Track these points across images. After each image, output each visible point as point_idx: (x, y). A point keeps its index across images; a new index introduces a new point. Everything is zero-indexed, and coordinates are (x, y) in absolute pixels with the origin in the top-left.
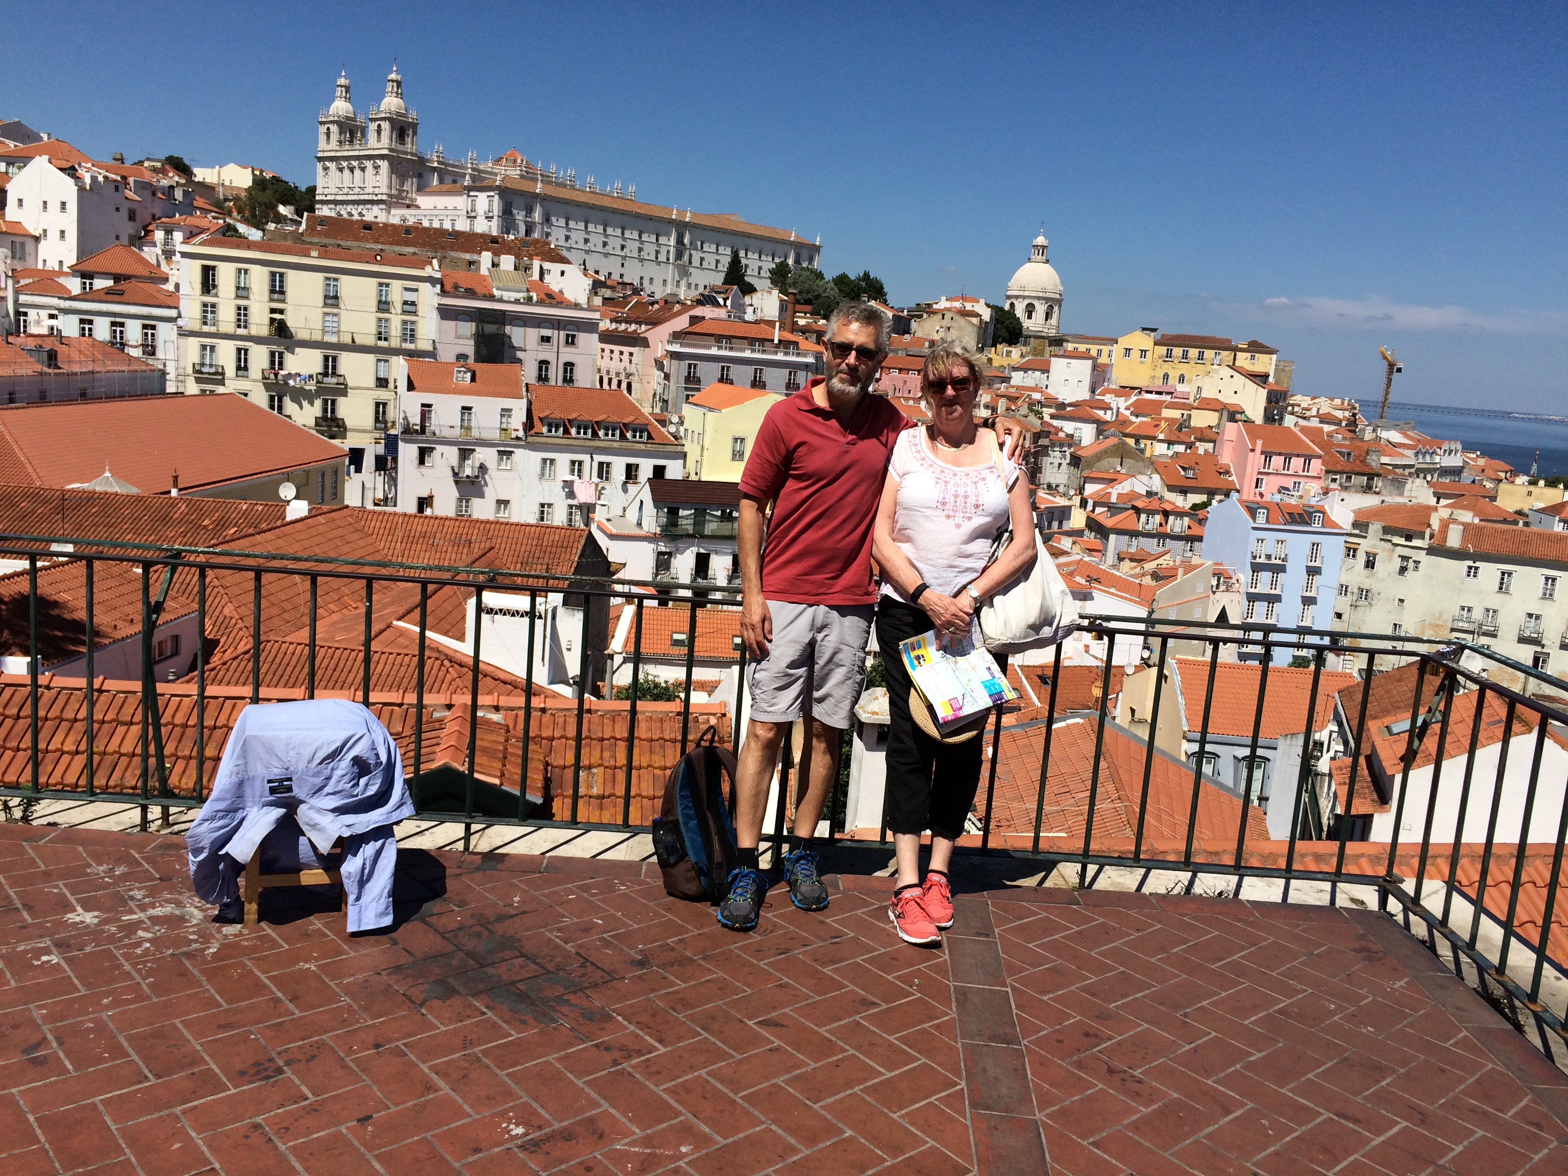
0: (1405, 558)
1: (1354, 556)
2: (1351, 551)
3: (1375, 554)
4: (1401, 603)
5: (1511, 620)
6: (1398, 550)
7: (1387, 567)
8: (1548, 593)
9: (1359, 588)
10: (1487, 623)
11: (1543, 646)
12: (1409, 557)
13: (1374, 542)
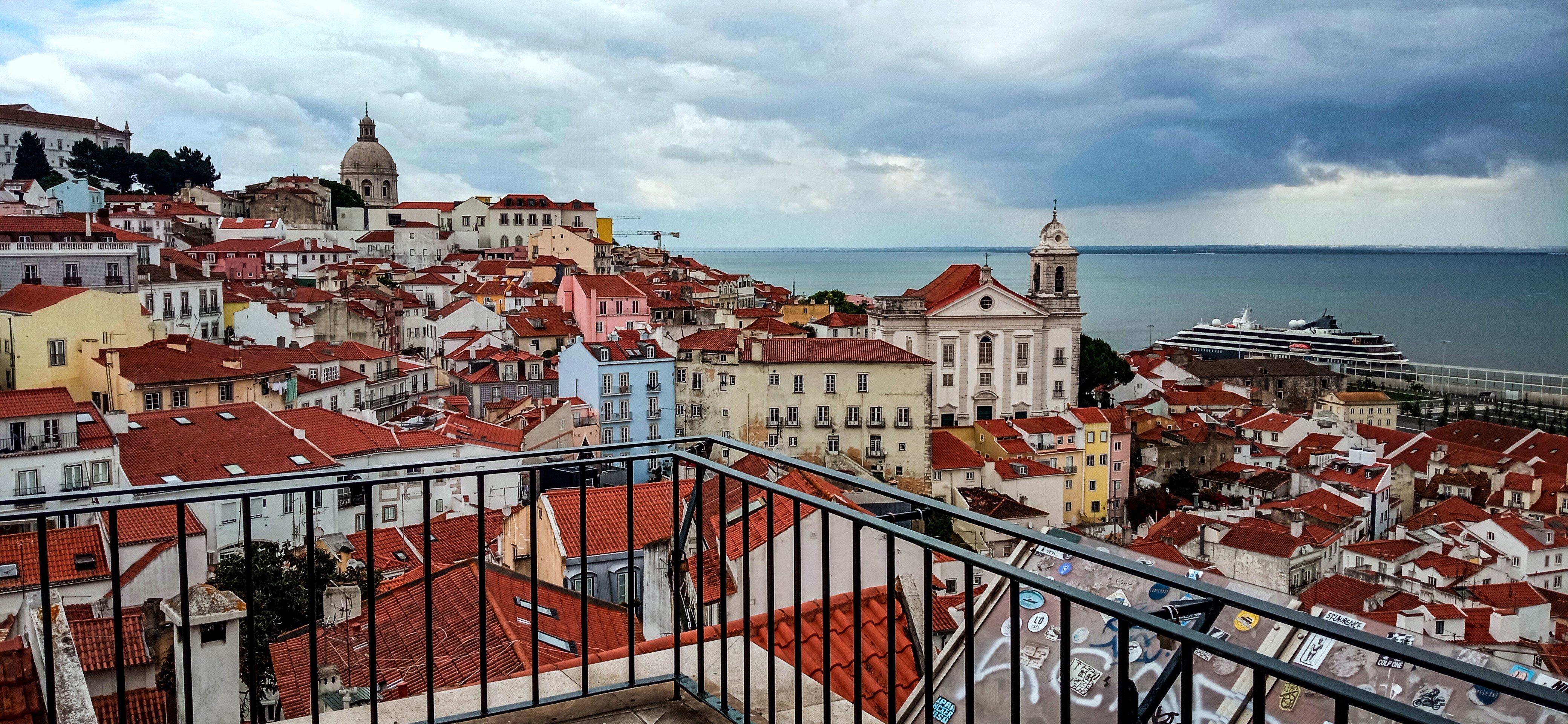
0: (722, 375)
1: (684, 379)
2: (680, 376)
3: (700, 376)
4: (726, 412)
5: (807, 415)
6: (717, 369)
7: (710, 385)
8: (830, 389)
9: (692, 405)
10: (790, 420)
11: (833, 431)
12: (726, 374)
13: (697, 365)
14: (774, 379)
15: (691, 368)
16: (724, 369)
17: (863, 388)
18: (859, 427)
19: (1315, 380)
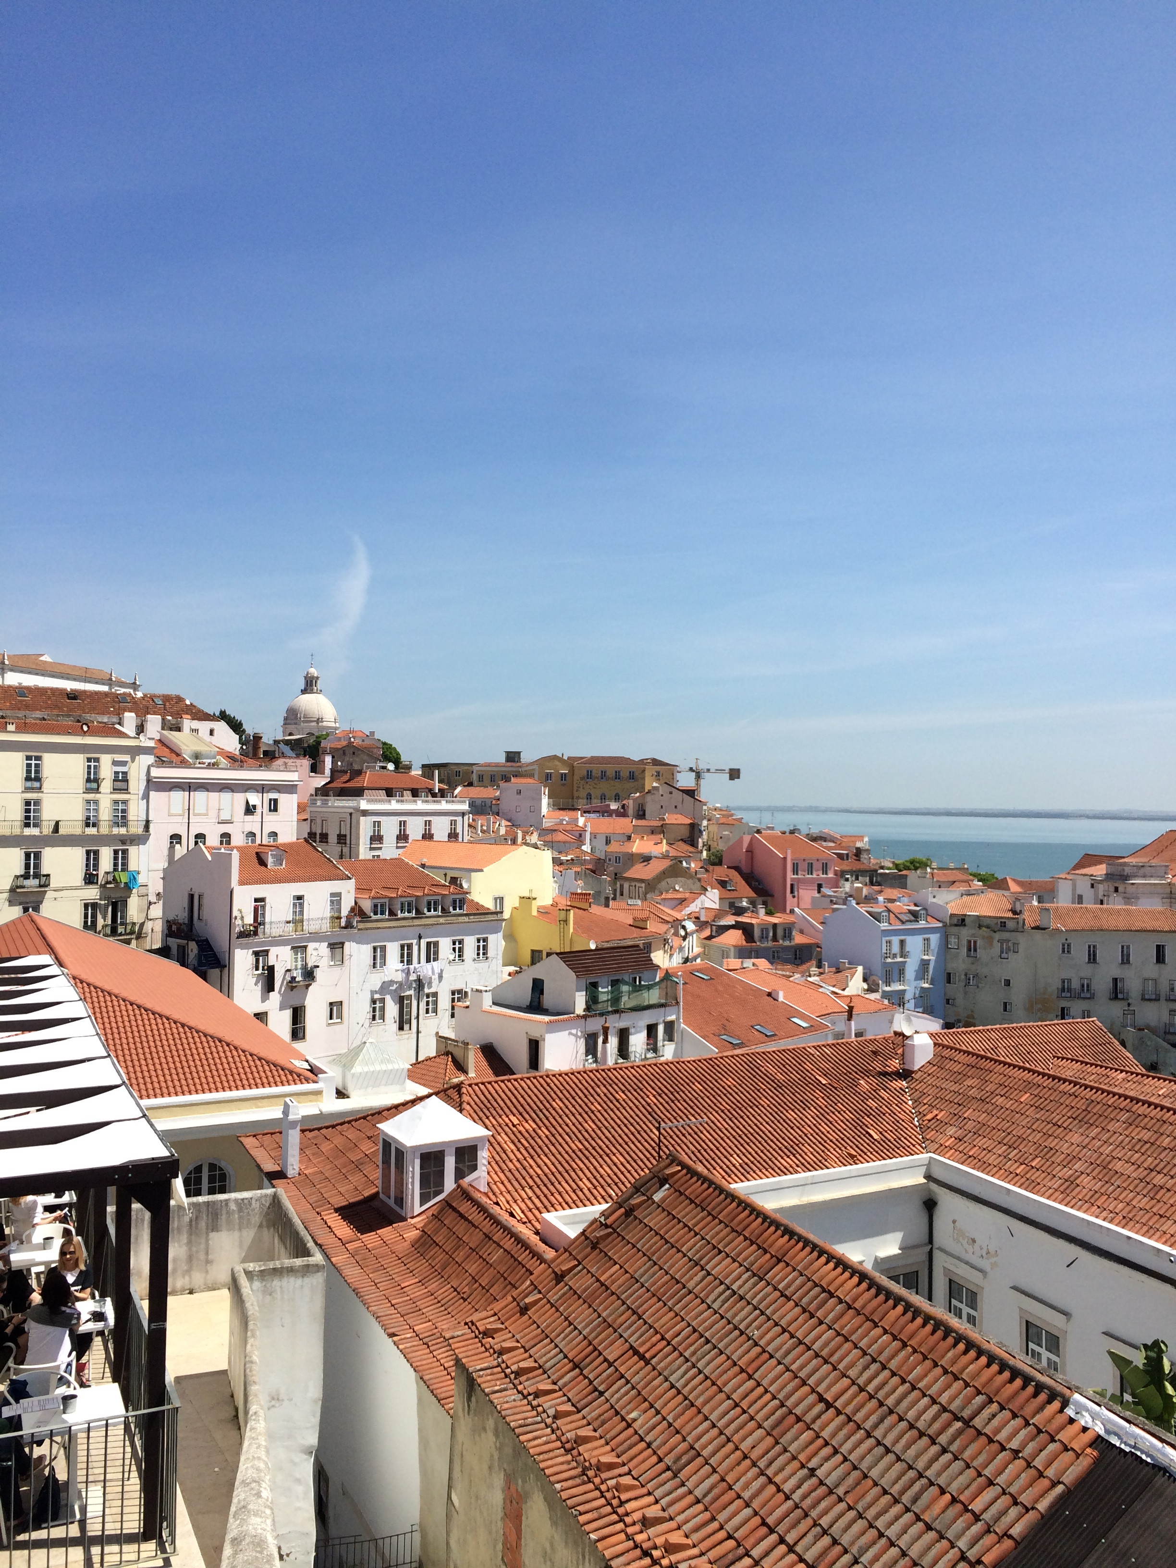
0: (1003, 942)
1: (956, 946)
2: (951, 942)
3: (975, 942)
4: (1008, 983)
5: (1102, 985)
6: (997, 936)
7: (987, 953)
8: (1126, 960)
9: (966, 975)
10: (1083, 990)
11: (1129, 1005)
12: (1008, 941)
13: (973, 931)
14: (1066, 949)
15: (965, 933)
16: (1005, 935)
17: (1160, 958)
18: (1157, 999)
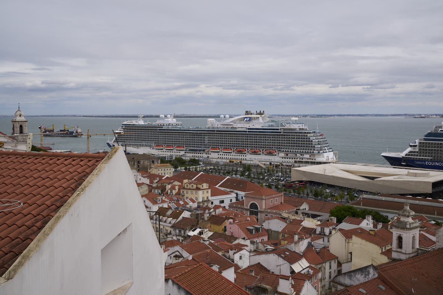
19: (150, 161)
